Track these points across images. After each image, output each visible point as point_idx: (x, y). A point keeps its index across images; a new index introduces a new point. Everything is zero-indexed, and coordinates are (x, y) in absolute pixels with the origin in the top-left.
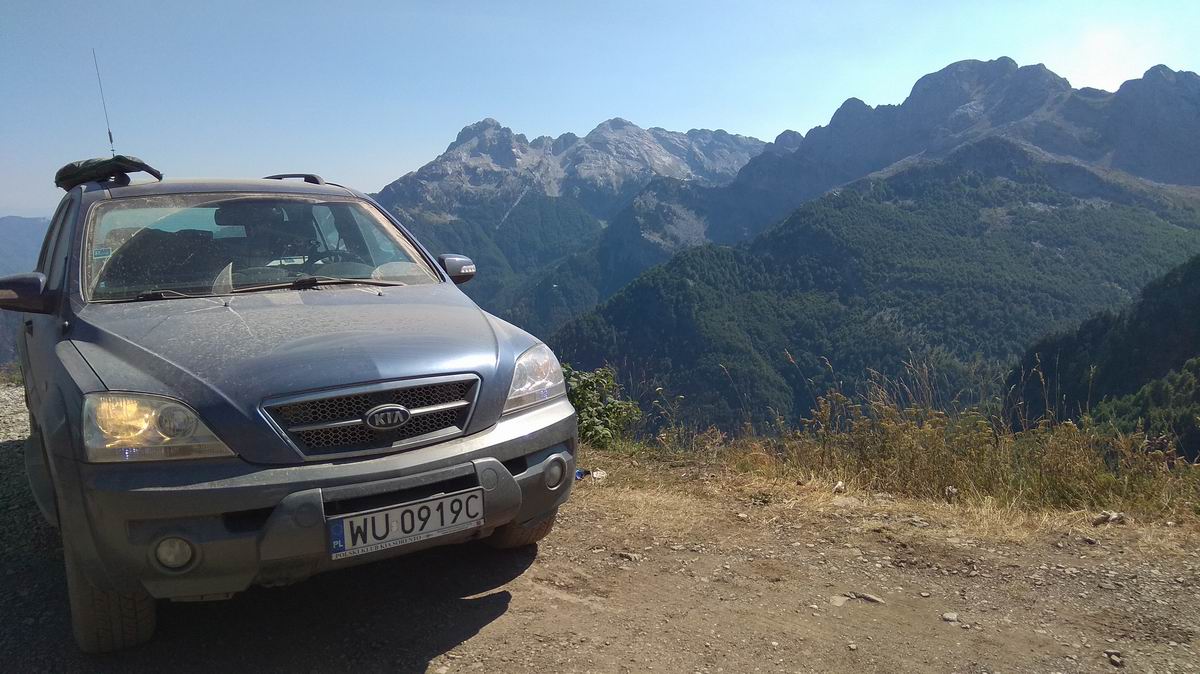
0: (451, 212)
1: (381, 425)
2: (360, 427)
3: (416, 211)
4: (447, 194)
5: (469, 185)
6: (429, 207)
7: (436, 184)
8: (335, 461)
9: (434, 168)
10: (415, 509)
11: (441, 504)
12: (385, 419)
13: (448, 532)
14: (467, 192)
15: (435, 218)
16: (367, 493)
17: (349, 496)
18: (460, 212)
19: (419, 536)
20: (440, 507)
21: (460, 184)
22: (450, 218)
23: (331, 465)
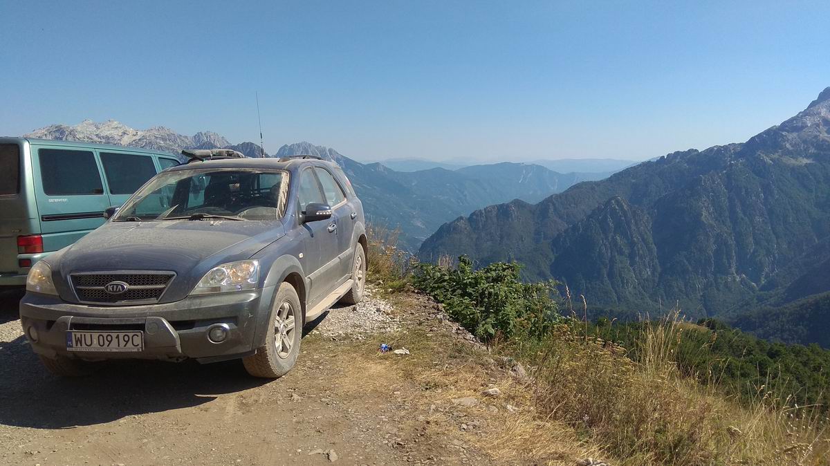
0: (807, 157)
1: (110, 291)
2: (103, 291)
3: (776, 156)
4: (805, 142)
5: (826, 135)
6: (789, 153)
7: (795, 134)
8: (89, 305)
9: (795, 122)
10: (105, 335)
11: (118, 335)
12: (113, 288)
13: (122, 351)
14: (823, 140)
15: (792, 162)
16: (88, 323)
17: (80, 322)
18: (816, 157)
19: (106, 349)
20: (118, 337)
21: (818, 134)
22: (805, 161)
23: (86, 307)
